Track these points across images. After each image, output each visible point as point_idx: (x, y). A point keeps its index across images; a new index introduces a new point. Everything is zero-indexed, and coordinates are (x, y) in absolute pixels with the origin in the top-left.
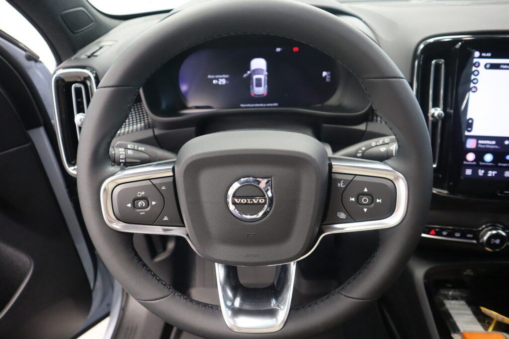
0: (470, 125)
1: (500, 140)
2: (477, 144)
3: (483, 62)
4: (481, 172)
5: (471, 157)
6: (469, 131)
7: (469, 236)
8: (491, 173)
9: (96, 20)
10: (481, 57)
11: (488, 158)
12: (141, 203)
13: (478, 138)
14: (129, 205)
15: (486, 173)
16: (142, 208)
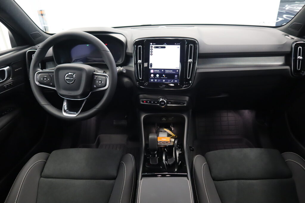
0: (151, 66)
1: (160, 70)
2: (154, 71)
3: (153, 46)
4: (156, 80)
5: (152, 75)
6: (151, 67)
7: (156, 102)
8: (159, 81)
9: (43, 35)
10: (153, 45)
11: (158, 76)
12: (45, 79)
13: (154, 69)
14: (42, 79)
15: (157, 81)
16: (45, 80)
